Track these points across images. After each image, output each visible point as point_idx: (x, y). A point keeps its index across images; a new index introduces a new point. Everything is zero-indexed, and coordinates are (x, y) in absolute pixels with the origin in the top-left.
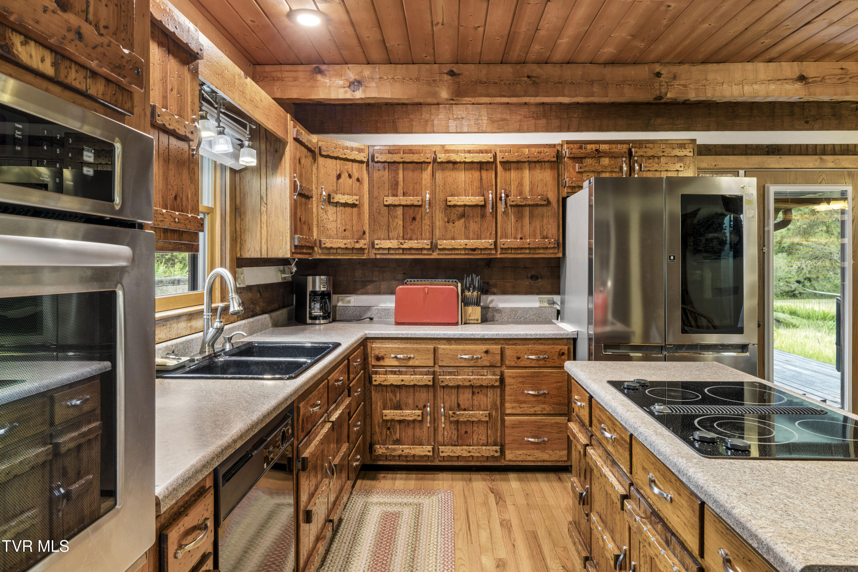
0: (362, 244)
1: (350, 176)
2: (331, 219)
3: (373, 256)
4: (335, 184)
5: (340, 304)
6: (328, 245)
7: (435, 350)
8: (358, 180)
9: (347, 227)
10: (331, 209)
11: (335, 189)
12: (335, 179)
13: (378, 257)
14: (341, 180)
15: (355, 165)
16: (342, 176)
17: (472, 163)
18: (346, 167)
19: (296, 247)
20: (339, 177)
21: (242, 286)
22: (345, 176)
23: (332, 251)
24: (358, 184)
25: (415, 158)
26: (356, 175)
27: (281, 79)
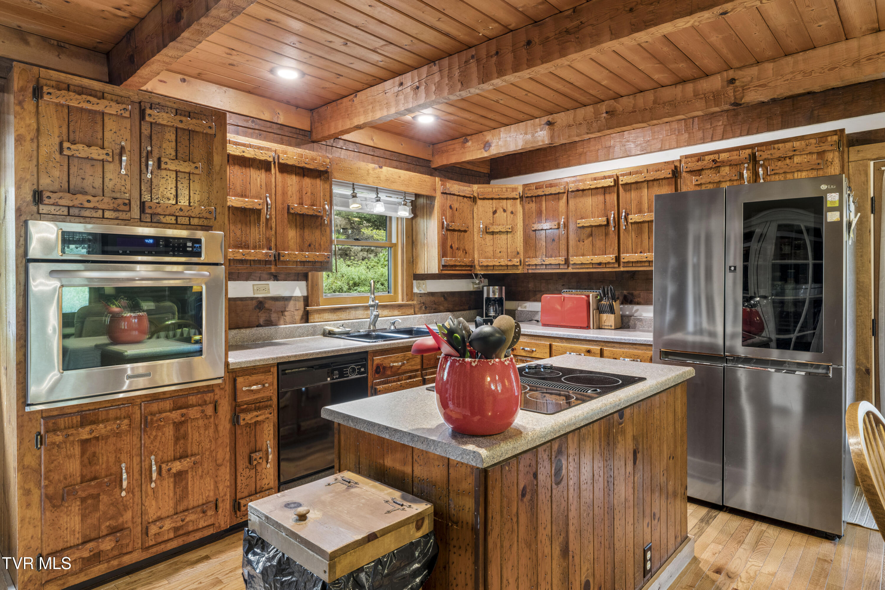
0: (516, 261)
1: (505, 211)
2: (488, 244)
3: (526, 271)
4: (491, 219)
5: (519, 309)
6: (485, 264)
7: (551, 346)
8: (512, 213)
9: (502, 250)
10: (489, 237)
11: (492, 222)
12: (492, 214)
13: (530, 271)
14: (497, 215)
15: (509, 202)
16: (498, 211)
17: (597, 188)
18: (501, 204)
19: (443, 266)
20: (495, 212)
21: (423, 292)
22: (500, 212)
23: (489, 268)
24: (512, 216)
25: (553, 190)
26: (510, 209)
27: (447, 151)
